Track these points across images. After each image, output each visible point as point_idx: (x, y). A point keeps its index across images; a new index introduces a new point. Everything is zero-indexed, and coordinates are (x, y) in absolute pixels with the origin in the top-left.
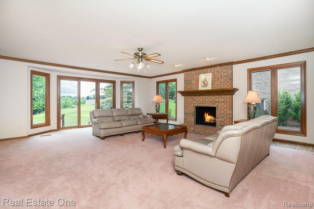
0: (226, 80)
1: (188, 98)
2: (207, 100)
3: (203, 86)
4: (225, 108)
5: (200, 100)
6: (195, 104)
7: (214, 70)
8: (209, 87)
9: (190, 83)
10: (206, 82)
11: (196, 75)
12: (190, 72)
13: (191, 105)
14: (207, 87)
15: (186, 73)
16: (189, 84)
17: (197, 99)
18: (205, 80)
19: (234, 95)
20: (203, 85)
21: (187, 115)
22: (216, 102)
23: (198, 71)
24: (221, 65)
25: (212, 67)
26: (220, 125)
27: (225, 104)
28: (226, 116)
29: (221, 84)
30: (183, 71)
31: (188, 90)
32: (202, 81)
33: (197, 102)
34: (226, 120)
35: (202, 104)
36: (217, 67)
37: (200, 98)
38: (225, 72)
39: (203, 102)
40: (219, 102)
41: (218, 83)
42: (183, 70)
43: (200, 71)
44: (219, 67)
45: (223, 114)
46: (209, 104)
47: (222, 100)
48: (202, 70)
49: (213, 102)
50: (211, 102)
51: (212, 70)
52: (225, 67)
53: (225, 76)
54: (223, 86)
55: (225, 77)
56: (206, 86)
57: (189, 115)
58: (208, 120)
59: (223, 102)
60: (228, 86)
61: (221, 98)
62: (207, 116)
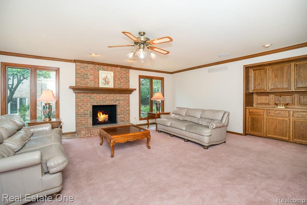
0: (125, 81)
1: (83, 96)
4: (125, 105)
6: (93, 102)
7: (115, 70)
9: (86, 78)
10: (107, 79)
11: (94, 70)
12: (86, 65)
13: (87, 104)
15: (79, 64)
16: (84, 78)
17: (96, 96)
19: (131, 94)
20: (104, 82)
21: (82, 116)
22: (117, 100)
23: (97, 66)
24: (122, 67)
25: (113, 66)
26: (121, 121)
27: (125, 102)
28: (126, 112)
29: (121, 84)
30: (75, 61)
31: (83, 86)
32: (103, 78)
33: (96, 100)
34: (126, 116)
36: (118, 68)
38: (124, 74)
39: (103, 100)
40: (119, 100)
41: (119, 82)
42: (75, 59)
43: (99, 67)
44: (120, 68)
45: (123, 110)
46: (110, 102)
47: (122, 98)
48: (102, 66)
49: (114, 100)
50: (111, 100)
51: (112, 69)
52: (125, 69)
53: (124, 77)
54: (123, 86)
55: (125, 79)
57: (85, 116)
58: (101, 120)
59: (123, 100)
60: (127, 86)
61: (122, 97)
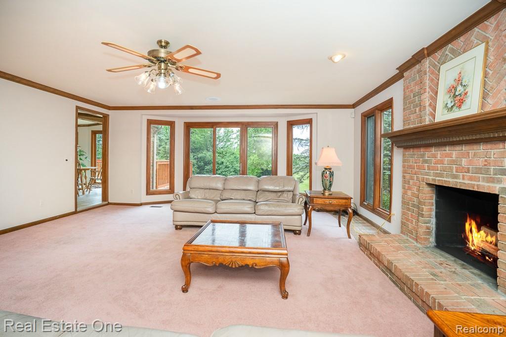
2: (464, 162)
3: (450, 105)
5: (442, 162)
8: (471, 108)
14: (463, 107)
18: (459, 81)
35: (447, 176)
37: (442, 155)
56: (460, 107)
62: (471, 231)
